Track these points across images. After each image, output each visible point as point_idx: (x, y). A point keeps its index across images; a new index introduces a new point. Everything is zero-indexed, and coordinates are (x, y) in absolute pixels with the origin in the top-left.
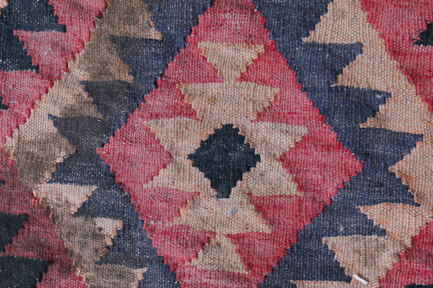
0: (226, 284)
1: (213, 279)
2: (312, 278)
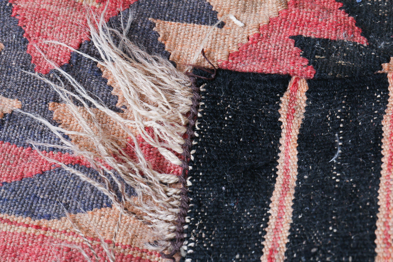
0: (70, 13)
1: (54, 6)
2: (176, 19)
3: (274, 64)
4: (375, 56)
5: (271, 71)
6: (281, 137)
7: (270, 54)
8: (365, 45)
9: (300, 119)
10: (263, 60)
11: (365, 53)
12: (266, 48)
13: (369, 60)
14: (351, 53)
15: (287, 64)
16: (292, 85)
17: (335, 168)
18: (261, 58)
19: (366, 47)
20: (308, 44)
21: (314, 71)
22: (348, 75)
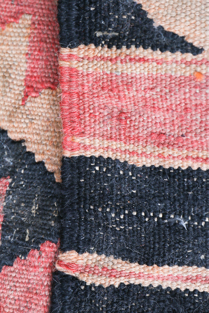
3: (35, 292)
4: (25, 169)
5: (45, 295)
6: (140, 285)
7: (22, 296)
8: (10, 180)
9: (116, 261)
10: (28, 305)
11: (22, 180)
12: (13, 302)
13: (31, 177)
14: (21, 198)
15: (35, 275)
16: (69, 271)
17: (196, 223)
18: (26, 307)
19: (14, 180)
20: (9, 250)
21: (47, 243)
22: (53, 203)
